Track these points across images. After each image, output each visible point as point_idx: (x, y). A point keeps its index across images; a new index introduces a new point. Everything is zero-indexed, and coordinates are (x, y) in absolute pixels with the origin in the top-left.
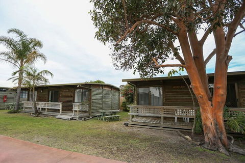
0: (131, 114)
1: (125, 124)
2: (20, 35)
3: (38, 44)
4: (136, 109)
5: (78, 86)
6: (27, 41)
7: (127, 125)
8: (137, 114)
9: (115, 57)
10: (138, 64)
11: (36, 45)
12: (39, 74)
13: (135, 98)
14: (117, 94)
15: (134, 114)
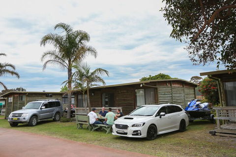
0: (219, 118)
1: (210, 133)
2: (66, 30)
3: (85, 37)
4: (225, 111)
5: (141, 86)
6: (73, 35)
7: (214, 134)
8: (227, 118)
9: (191, 50)
10: (222, 54)
11: (82, 39)
12: (92, 74)
13: (221, 96)
14: (192, 91)
15: (223, 118)
